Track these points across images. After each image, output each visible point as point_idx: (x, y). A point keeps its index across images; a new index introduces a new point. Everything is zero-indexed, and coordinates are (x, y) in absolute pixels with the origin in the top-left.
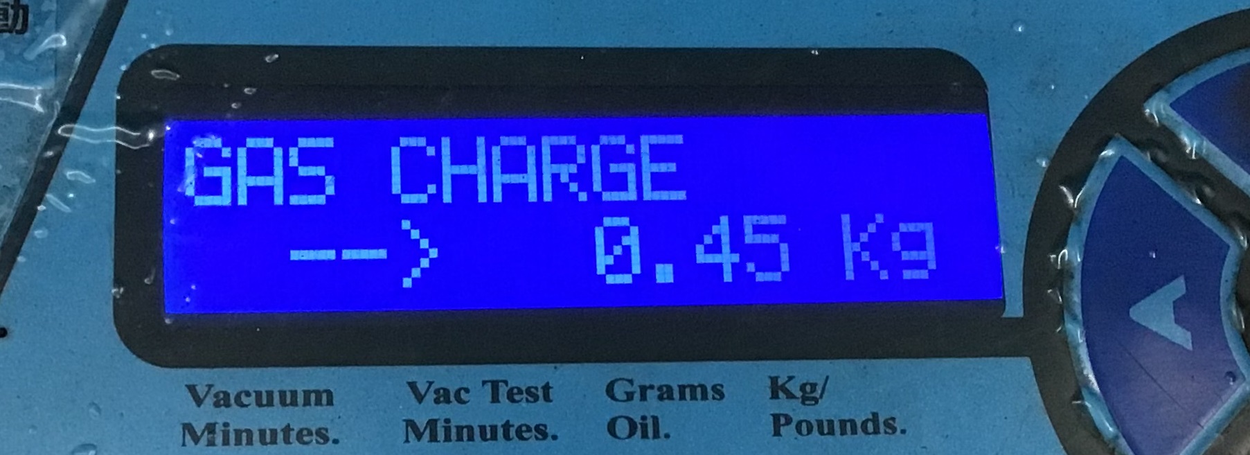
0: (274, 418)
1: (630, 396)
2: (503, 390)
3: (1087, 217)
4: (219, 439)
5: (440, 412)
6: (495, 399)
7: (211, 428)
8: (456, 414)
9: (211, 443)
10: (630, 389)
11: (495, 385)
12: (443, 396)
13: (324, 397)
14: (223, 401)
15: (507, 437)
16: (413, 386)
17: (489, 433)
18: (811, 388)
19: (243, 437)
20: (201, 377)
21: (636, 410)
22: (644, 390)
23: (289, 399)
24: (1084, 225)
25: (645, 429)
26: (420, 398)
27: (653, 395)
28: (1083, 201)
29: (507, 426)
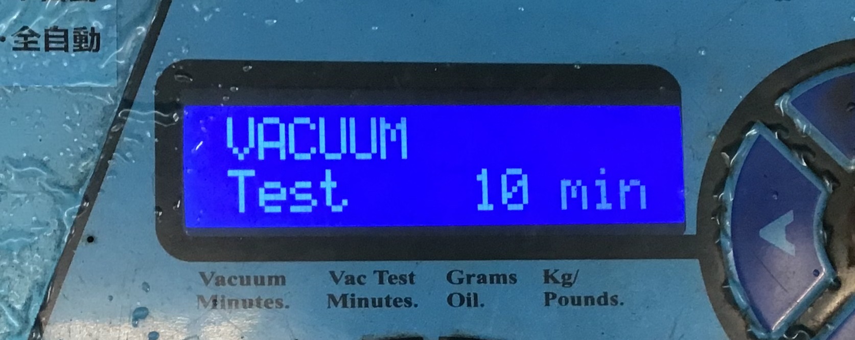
0: (251, 292)
1: (461, 281)
2: (386, 277)
3: (737, 173)
4: (219, 304)
5: (349, 290)
6: (381, 282)
7: (214, 298)
8: (358, 291)
9: (215, 307)
10: (461, 277)
11: (381, 274)
12: (350, 280)
13: (280, 280)
14: (220, 281)
15: (388, 305)
16: (332, 273)
17: (377, 303)
18: (568, 277)
19: (233, 303)
20: (208, 267)
21: (464, 289)
22: (469, 277)
23: (259, 281)
24: (736, 178)
25: (470, 301)
26: (337, 281)
27: (474, 280)
28: (736, 162)
29: (388, 298)
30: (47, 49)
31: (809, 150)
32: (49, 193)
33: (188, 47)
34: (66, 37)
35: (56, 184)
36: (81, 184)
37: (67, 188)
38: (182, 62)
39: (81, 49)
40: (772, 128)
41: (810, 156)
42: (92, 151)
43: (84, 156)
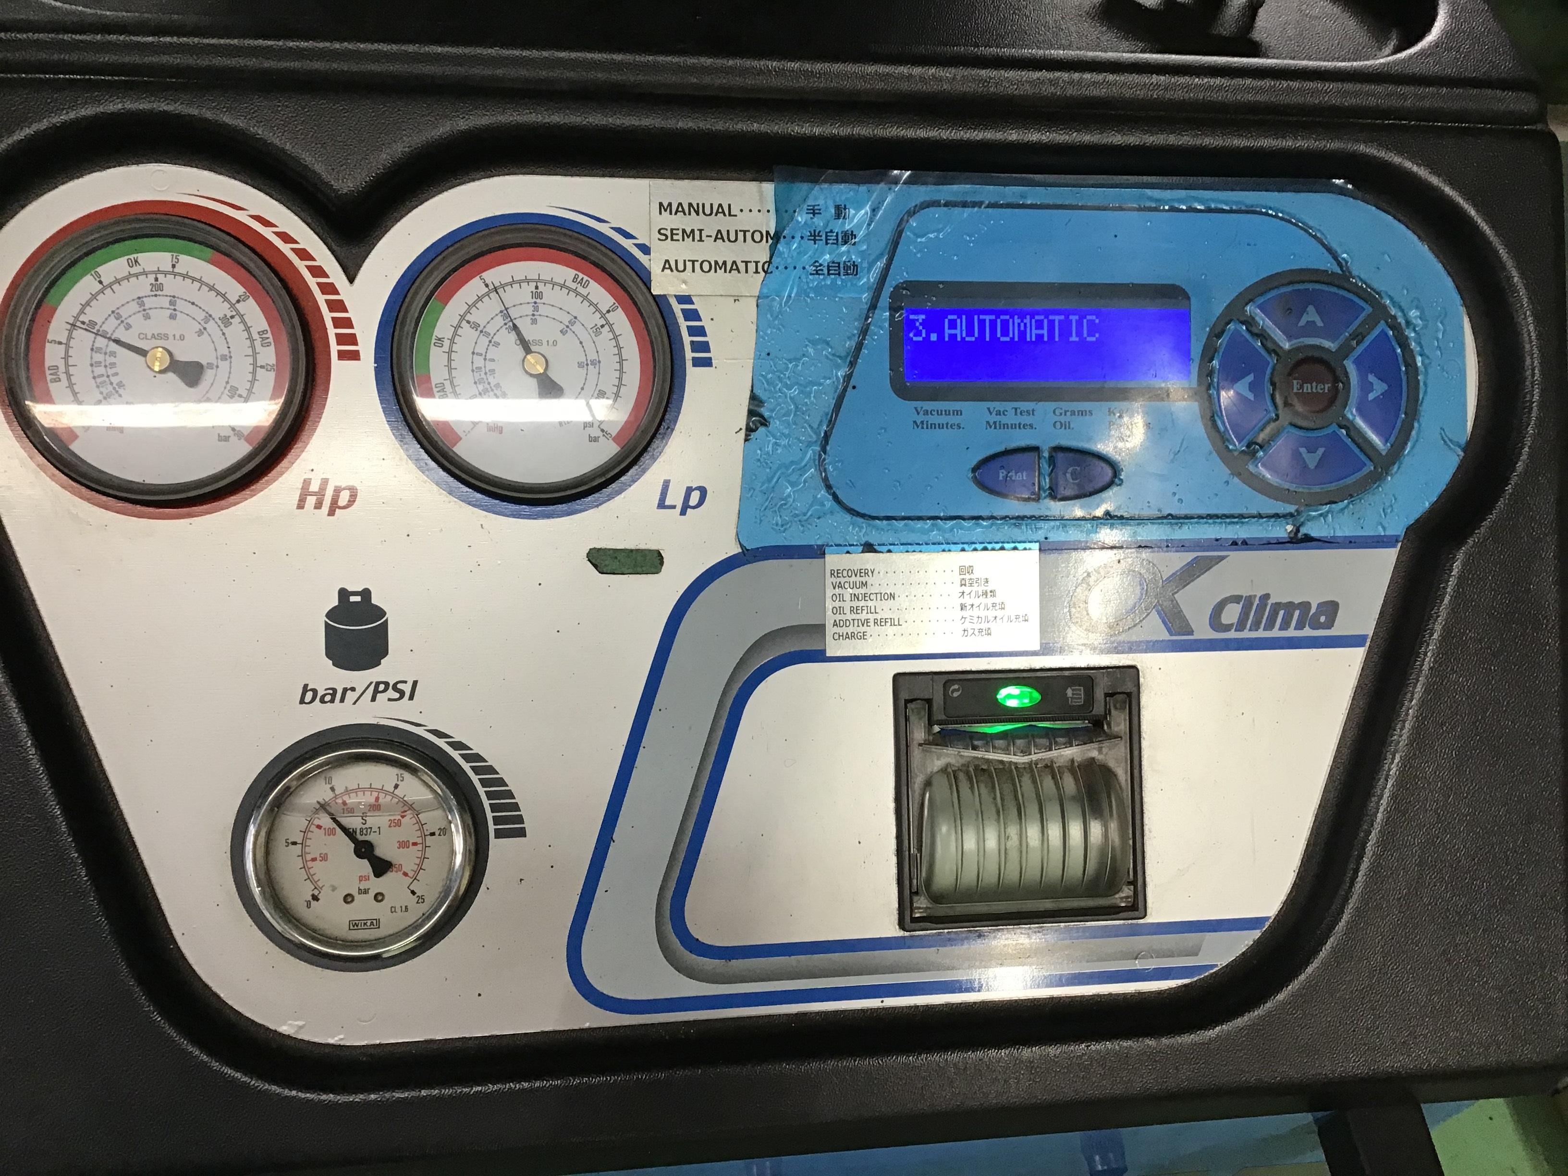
0: (943, 419)
1: (1061, 414)
2: (1019, 411)
3: (1221, 351)
4: (925, 426)
5: (998, 418)
6: (1016, 414)
7: (922, 422)
8: (1004, 420)
9: (923, 428)
10: (1061, 411)
11: (1016, 409)
12: (998, 413)
13: (959, 413)
14: (926, 413)
15: (1020, 427)
16: (989, 409)
17: (1013, 426)
18: (1122, 412)
19: (933, 426)
20: (919, 404)
21: (1063, 419)
22: (1066, 412)
23: (947, 413)
24: (1221, 354)
25: (1065, 426)
26: (991, 413)
27: (1068, 414)
28: (1221, 344)
29: (1020, 424)
30: (829, 274)
31: (1264, 337)
32: (831, 360)
33: (907, 273)
34: (839, 267)
35: (834, 355)
36: (848, 354)
37: (840, 357)
38: (904, 282)
39: (848, 274)
40: (1243, 323)
41: (1264, 341)
42: (854, 335)
43: (849, 338)
